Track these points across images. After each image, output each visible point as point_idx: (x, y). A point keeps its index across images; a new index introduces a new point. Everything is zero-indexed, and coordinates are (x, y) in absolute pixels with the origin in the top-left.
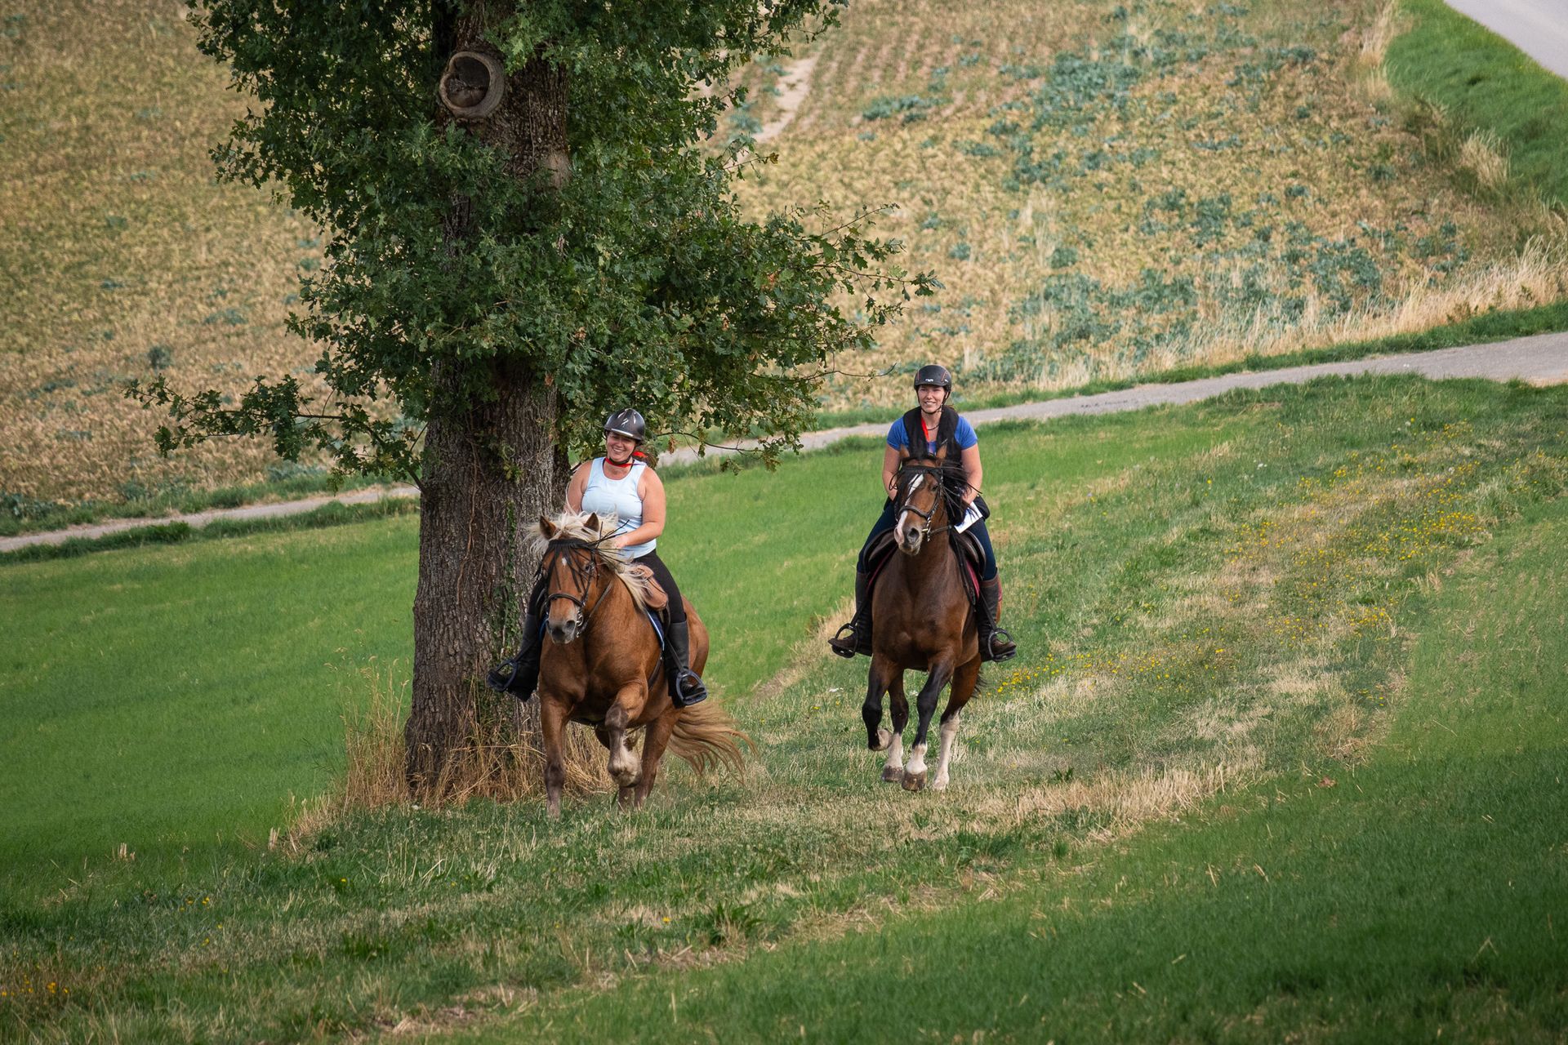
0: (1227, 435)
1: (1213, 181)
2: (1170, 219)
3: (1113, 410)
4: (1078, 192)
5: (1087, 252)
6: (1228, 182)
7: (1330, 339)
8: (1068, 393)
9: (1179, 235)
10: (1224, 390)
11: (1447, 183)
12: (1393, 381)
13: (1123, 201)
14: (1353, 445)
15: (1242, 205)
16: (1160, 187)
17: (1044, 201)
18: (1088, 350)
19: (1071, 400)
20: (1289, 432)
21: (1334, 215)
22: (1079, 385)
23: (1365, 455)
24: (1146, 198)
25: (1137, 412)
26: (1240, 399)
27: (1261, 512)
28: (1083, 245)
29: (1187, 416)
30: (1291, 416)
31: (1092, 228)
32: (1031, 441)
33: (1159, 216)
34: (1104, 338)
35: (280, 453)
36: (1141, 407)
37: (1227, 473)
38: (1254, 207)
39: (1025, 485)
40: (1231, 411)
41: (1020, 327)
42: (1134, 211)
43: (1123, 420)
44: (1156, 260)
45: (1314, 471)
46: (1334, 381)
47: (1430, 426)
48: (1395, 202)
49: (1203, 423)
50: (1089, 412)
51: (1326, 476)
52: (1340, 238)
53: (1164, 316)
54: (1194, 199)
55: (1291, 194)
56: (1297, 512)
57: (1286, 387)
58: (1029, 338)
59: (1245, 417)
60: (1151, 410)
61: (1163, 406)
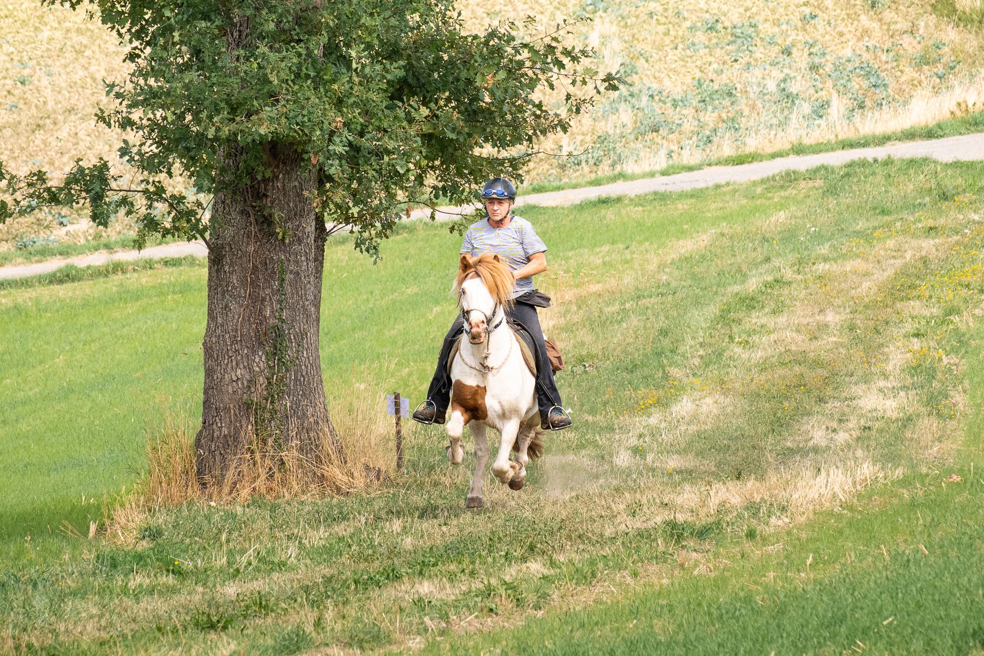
0: (782, 206)
1: (741, 10)
2: (710, 39)
3: (688, 187)
4: (634, 19)
5: (646, 65)
6: (754, 10)
7: (857, 130)
8: (652, 175)
9: (718, 52)
10: (777, 171)
11: (929, 9)
12: (912, 162)
13: (670, 26)
14: (884, 212)
15: (766, 29)
16: (699, 15)
17: (607, 25)
18: (658, 140)
19: (653, 180)
20: (832, 202)
21: (841, 34)
22: (658, 168)
23: (896, 220)
24: (688, 24)
25: (707, 188)
26: (791, 178)
27: (822, 267)
28: (643, 61)
29: (748, 191)
30: (832, 191)
31: (648, 48)
32: (623, 212)
33: (701, 37)
34: (672, 131)
35: (94, 220)
36: (711, 184)
37: (789, 236)
38: (776, 29)
39: (622, 246)
40: (782, 187)
41: (603, 123)
42: (681, 33)
43: (696, 195)
44: (702, 71)
45: (857, 234)
46: (863, 164)
47: (944, 197)
48: (889, 24)
49: (761, 196)
50: (669, 188)
51: (867, 237)
52: (848, 52)
53: (715, 114)
54: (727, 24)
55: (804, 19)
56: (849, 266)
57: (826, 168)
58: (611, 132)
59: (794, 192)
60: (718, 187)
61: (728, 184)
